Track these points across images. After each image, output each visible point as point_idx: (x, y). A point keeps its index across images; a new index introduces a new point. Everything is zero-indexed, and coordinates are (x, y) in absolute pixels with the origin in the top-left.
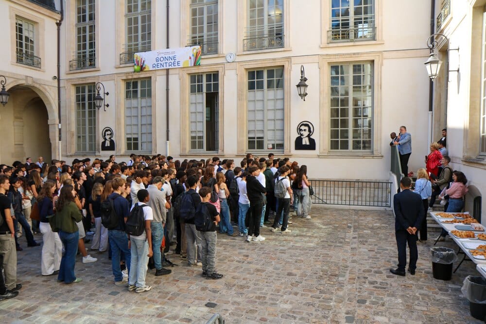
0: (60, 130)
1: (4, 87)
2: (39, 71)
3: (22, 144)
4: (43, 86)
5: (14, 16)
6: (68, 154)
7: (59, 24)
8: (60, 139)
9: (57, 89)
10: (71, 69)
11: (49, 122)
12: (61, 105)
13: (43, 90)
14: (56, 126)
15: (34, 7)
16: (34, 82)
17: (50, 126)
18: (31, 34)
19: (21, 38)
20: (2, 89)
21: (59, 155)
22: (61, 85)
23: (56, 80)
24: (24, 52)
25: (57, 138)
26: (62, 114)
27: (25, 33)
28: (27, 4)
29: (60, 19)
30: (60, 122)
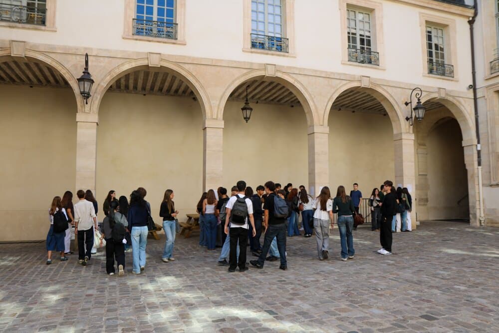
0: (479, 152)
1: (419, 100)
2: (452, 80)
3: (427, 175)
4: (457, 98)
5: (424, 22)
6: (493, 183)
7: (471, 23)
8: (479, 164)
9: (473, 101)
10: (493, 72)
11: (464, 144)
12: (480, 121)
13: (457, 104)
14: (474, 147)
15: (445, 7)
16: (447, 94)
17: (465, 148)
18: (440, 40)
19: (430, 46)
20: (418, 103)
21: (479, 185)
22: (479, 95)
23: (472, 90)
24: (434, 61)
25: (476, 163)
26: (481, 131)
27: (434, 41)
28: (437, 5)
29: (472, 15)
30: (479, 142)
